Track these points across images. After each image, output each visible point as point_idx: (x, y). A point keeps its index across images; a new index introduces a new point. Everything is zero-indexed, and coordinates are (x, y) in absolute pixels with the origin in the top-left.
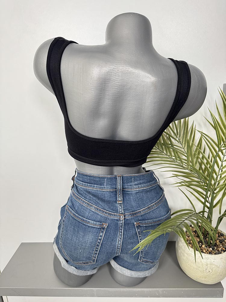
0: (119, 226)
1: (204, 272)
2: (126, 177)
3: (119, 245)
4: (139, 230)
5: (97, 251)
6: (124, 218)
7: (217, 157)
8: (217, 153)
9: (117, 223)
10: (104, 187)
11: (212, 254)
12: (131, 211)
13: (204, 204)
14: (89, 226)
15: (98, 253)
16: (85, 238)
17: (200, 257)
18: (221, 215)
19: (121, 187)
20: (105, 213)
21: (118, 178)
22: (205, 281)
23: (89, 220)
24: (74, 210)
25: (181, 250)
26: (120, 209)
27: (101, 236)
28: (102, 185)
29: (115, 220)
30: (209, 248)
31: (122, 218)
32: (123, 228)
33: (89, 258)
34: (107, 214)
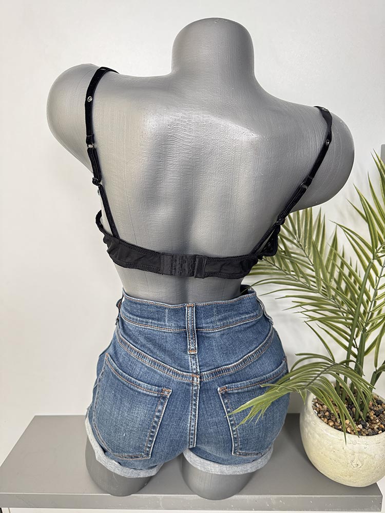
0: (191, 395)
1: (349, 465)
2: (203, 307)
3: (192, 428)
4: (226, 401)
5: (152, 436)
6: (200, 382)
7: (371, 269)
8: (370, 262)
9: (188, 389)
10: (165, 325)
11: (362, 435)
12: (213, 367)
13: (348, 349)
14: (139, 393)
15: (154, 440)
16: (132, 413)
17: (341, 440)
18: (377, 369)
19: (193, 326)
20: (168, 370)
21: (188, 310)
22: (350, 481)
23: (139, 382)
24: (116, 362)
25: (309, 428)
26: (194, 365)
27: (159, 411)
28: (161, 321)
29: (184, 383)
30: (357, 424)
31: (197, 381)
32: (198, 398)
33: (139, 449)
34: (170, 371)
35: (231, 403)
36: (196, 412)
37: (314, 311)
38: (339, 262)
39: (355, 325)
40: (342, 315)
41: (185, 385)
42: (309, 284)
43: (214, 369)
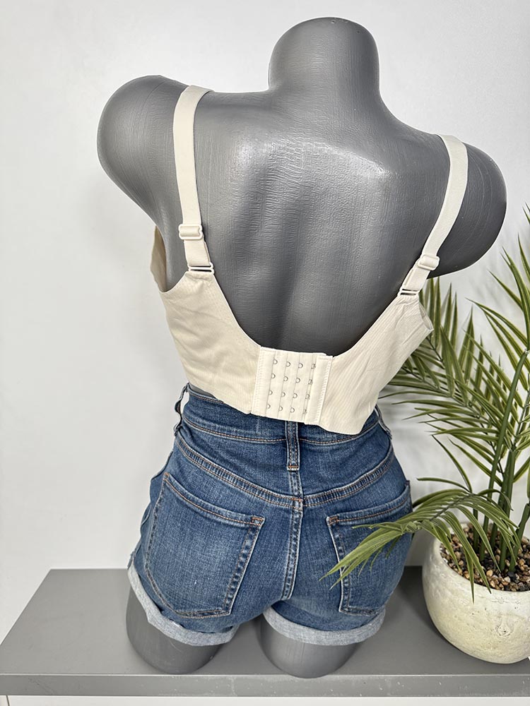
0: (290, 526)
1: (493, 633)
3: (289, 572)
4: (337, 536)
5: (235, 583)
6: (304, 508)
7: (524, 366)
8: (523, 355)
9: (287, 518)
10: (256, 435)
11: (511, 591)
12: (321, 489)
13: (491, 474)
14: (220, 523)
15: (238, 588)
16: (208, 552)
17: (482, 597)
19: (295, 434)
20: (259, 493)
22: (494, 655)
24: (184, 483)
25: (437, 582)
26: (295, 485)
27: (247, 548)
28: (250, 429)
29: (281, 509)
30: (504, 577)
31: (300, 506)
32: (299, 530)
33: (216, 601)
34: (262, 494)
35: (343, 539)
36: (296, 550)
37: (444, 420)
38: (477, 354)
39: (501, 441)
40: (481, 427)
41: (282, 513)
42: (438, 385)
43: (323, 491)
